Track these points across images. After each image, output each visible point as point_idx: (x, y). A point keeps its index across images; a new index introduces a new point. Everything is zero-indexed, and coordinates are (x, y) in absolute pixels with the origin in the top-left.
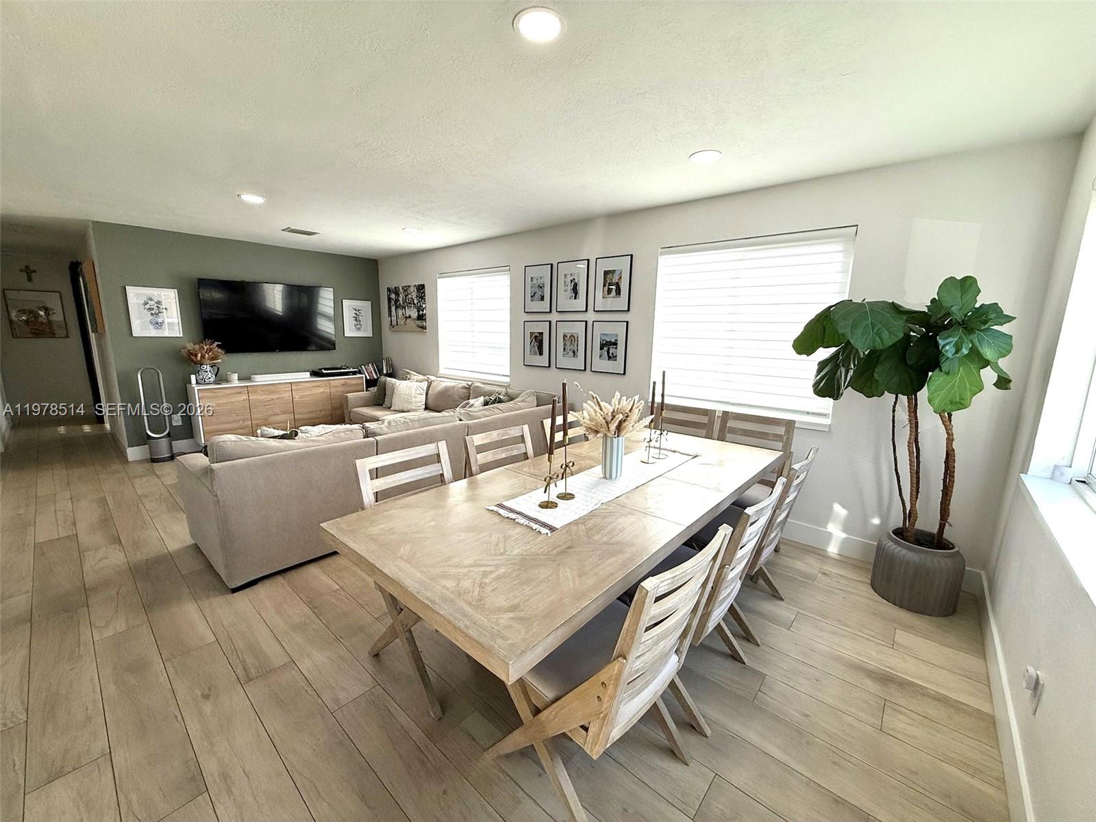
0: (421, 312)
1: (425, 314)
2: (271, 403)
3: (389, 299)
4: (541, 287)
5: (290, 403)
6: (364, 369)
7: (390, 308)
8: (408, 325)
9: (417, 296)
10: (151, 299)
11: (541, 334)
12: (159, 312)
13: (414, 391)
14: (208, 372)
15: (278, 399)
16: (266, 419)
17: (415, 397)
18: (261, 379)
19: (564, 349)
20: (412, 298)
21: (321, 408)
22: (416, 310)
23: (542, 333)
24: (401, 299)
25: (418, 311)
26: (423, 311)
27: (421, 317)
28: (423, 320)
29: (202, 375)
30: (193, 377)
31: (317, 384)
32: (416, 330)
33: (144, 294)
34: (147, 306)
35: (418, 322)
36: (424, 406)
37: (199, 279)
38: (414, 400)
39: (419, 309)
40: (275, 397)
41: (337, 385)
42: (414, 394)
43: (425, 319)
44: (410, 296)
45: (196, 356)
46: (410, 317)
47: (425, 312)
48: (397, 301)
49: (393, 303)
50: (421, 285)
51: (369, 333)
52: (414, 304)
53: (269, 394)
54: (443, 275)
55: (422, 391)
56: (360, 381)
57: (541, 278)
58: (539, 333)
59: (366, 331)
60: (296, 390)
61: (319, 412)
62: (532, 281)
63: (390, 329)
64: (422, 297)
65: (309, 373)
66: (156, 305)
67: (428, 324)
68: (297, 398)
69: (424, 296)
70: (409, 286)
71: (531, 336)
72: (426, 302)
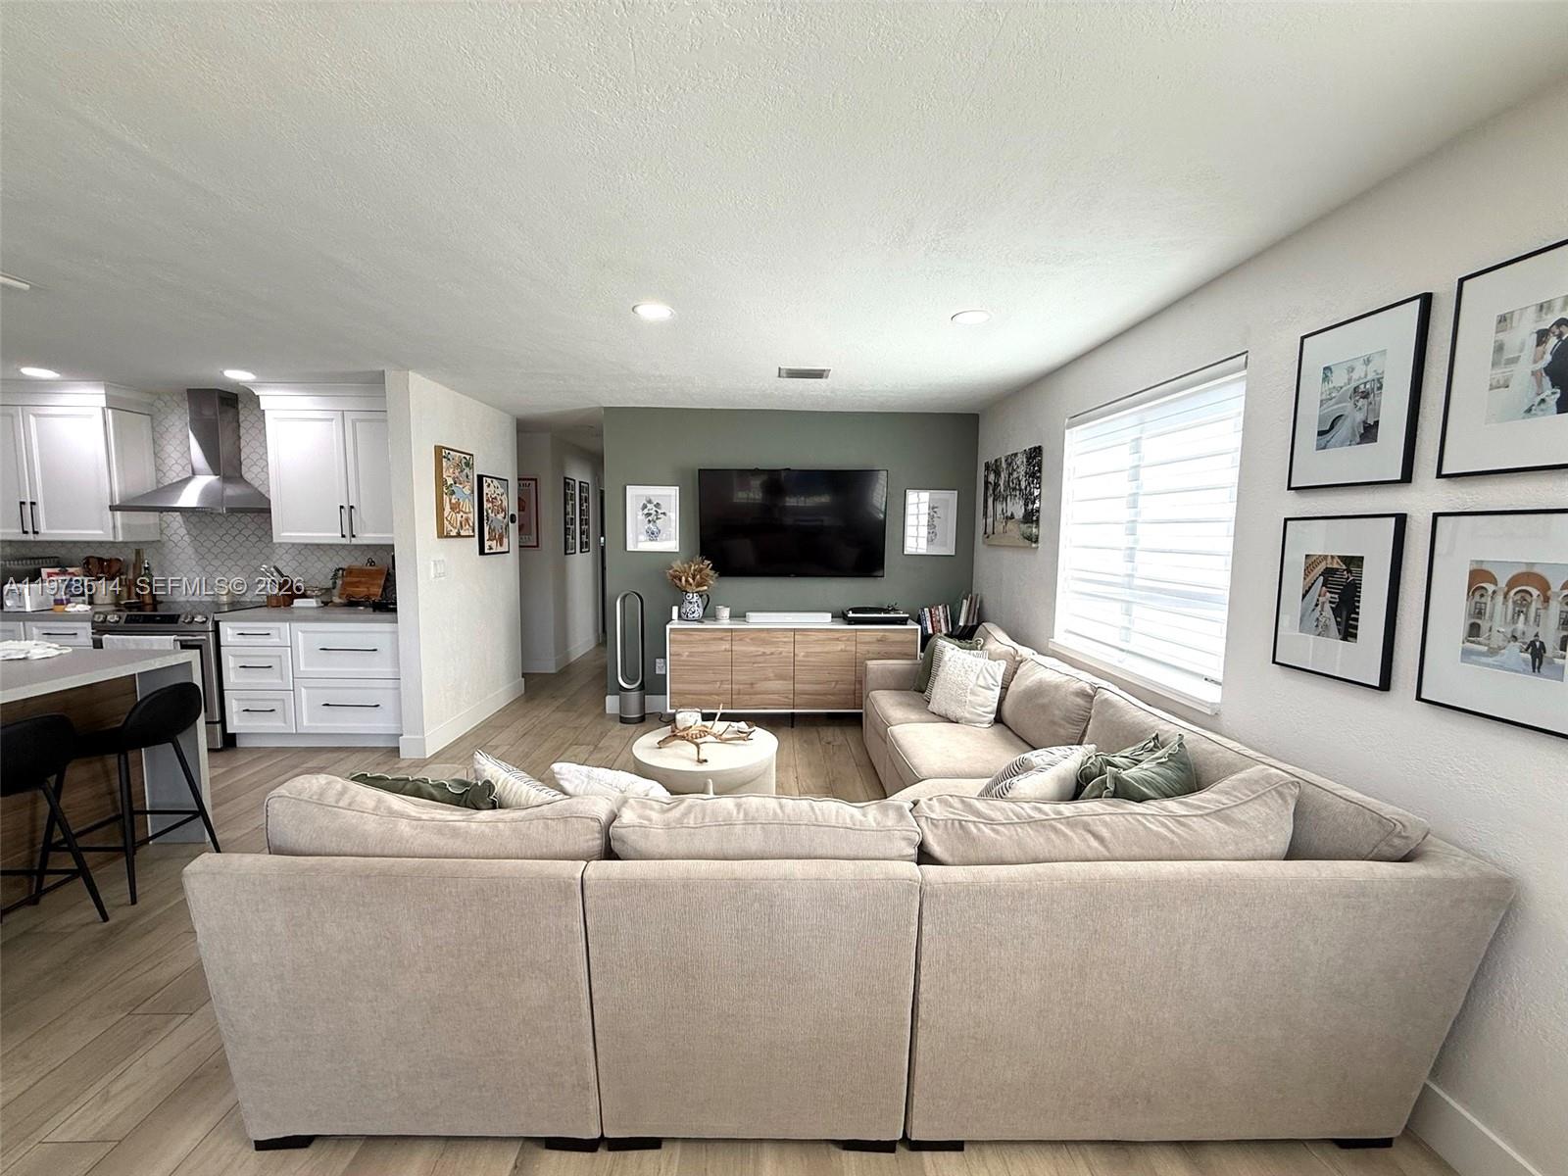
0: (1030, 507)
1: (1038, 511)
2: (759, 659)
3: (987, 483)
4: (1365, 395)
5: (790, 663)
6: (928, 614)
7: (986, 501)
8: (1009, 533)
9: (1026, 473)
10: (650, 502)
11: (1354, 562)
12: (657, 519)
13: (972, 677)
14: (694, 605)
15: (772, 654)
16: (752, 684)
17: (973, 693)
18: (757, 620)
19: (1474, 630)
20: (1018, 478)
21: (836, 677)
22: (1022, 503)
23: (1358, 561)
24: (1002, 483)
25: (1026, 505)
26: (1033, 503)
27: (1031, 517)
28: (1032, 522)
29: (687, 607)
30: (675, 609)
31: (837, 635)
32: (1021, 544)
33: (642, 496)
34: (646, 511)
35: (1024, 527)
36: (993, 716)
37: (700, 470)
38: (970, 697)
39: (1029, 499)
40: (768, 650)
41: (868, 639)
42: (971, 686)
43: (1037, 521)
44: (1015, 475)
45: (680, 580)
46: (1012, 517)
47: (1037, 505)
48: (997, 485)
49: (991, 488)
50: (1035, 448)
51: (949, 549)
52: (1021, 490)
53: (759, 646)
54: (1077, 419)
55: (991, 681)
56: (910, 637)
57: (1367, 362)
58: (1344, 560)
59: (944, 544)
60: (802, 642)
61: (833, 684)
62: (1326, 378)
63: (984, 543)
64: (1035, 474)
65: (830, 615)
66: (654, 509)
67: (1043, 531)
68: (801, 654)
69: (1040, 471)
70: (1016, 455)
71: (1308, 570)
72: (1043, 483)
